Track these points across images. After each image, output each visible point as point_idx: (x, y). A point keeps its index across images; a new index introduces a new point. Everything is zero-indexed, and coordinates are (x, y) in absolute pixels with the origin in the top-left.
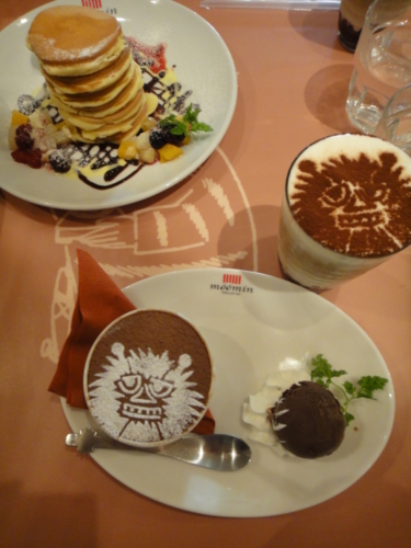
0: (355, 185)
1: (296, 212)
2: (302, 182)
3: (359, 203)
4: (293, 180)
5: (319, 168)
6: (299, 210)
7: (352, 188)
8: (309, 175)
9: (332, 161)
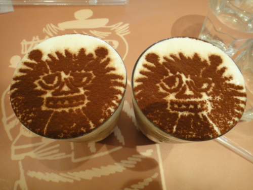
0: (187, 77)
1: (137, 93)
2: (146, 70)
3: (188, 92)
4: (140, 67)
5: (161, 61)
6: (140, 91)
7: (184, 79)
8: (152, 65)
9: (172, 56)
